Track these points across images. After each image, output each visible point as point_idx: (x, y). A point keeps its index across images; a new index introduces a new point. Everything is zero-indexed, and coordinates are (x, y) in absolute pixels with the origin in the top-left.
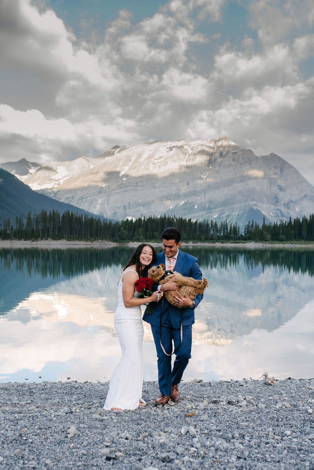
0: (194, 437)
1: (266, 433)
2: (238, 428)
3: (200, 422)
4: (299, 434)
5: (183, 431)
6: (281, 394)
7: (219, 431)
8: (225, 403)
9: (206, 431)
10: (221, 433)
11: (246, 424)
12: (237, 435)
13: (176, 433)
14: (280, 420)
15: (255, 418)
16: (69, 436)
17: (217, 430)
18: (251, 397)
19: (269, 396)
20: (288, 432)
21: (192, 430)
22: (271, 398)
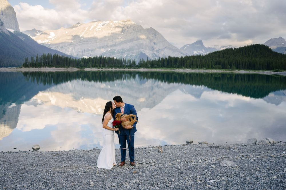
0: (139, 184)
1: (165, 180)
2: (154, 179)
3: (139, 176)
4: (177, 180)
5: (134, 181)
6: (166, 157)
7: (148, 180)
8: (145, 164)
9: (143, 181)
10: (148, 182)
11: (157, 176)
12: (155, 182)
13: (132, 182)
14: (169, 173)
15: (160, 173)
16: (91, 186)
17: (147, 180)
18: (155, 160)
19: (162, 159)
20: (173, 180)
21: (138, 181)
22: (163, 160)
